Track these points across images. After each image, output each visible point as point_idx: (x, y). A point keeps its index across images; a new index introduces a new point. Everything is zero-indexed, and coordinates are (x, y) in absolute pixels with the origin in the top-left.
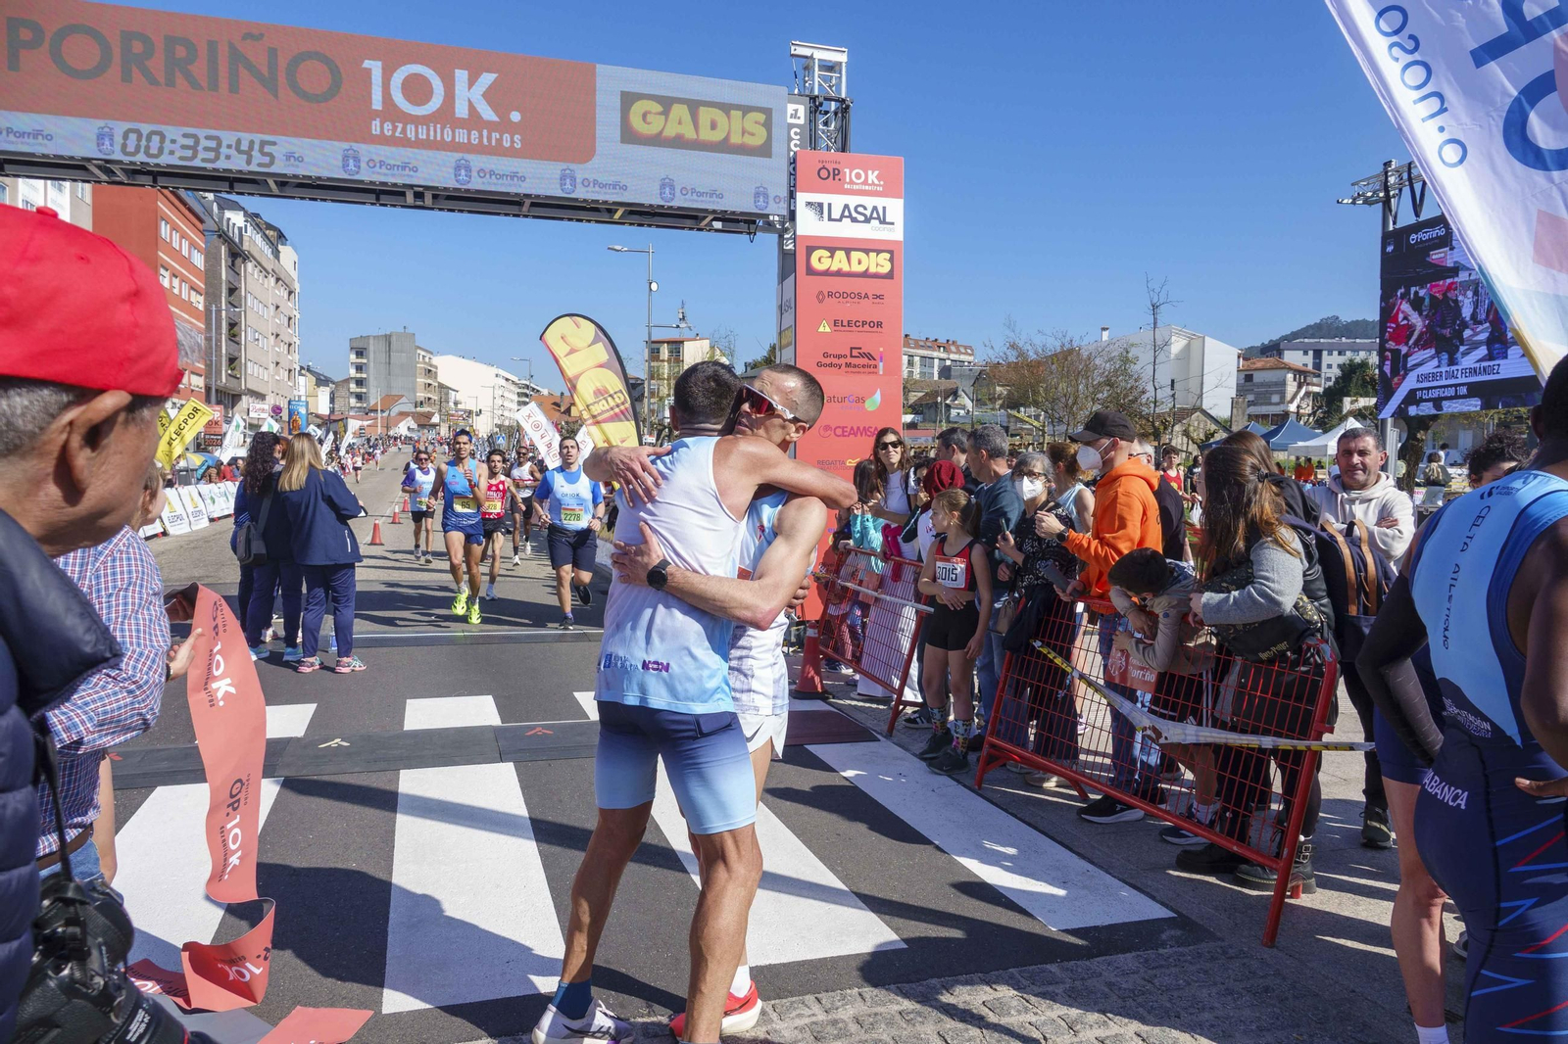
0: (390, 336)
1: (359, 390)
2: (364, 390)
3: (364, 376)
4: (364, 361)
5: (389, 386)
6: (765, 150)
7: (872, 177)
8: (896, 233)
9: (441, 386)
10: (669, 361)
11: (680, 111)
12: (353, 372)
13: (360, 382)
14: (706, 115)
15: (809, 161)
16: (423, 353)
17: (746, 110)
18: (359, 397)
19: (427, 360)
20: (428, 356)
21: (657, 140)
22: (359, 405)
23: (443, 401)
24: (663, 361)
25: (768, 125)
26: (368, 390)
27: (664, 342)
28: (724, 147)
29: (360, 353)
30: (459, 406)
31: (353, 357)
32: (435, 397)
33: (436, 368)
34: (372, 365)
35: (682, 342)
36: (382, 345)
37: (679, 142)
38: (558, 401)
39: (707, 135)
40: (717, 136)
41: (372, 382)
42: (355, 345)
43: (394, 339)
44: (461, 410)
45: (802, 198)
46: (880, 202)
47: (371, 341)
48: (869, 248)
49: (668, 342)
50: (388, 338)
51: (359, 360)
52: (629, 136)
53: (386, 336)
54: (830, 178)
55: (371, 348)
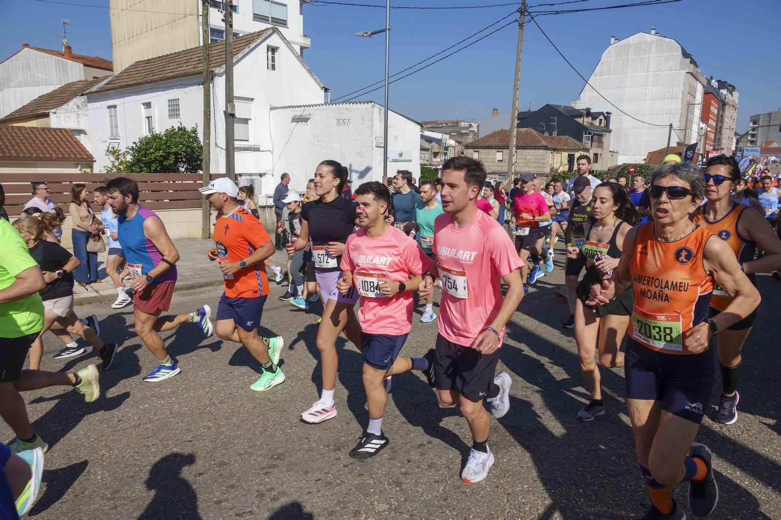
0: (771, 113)
1: (752, 139)
2: (755, 139)
3: (756, 132)
4: (757, 126)
5: (768, 137)
12: (750, 131)
13: (753, 136)
18: (752, 142)
26: (757, 139)
29: (754, 123)
31: (751, 124)
34: (760, 127)
36: (767, 118)
41: (759, 135)
42: (752, 119)
43: (773, 115)
47: (761, 117)
50: (770, 115)
51: (754, 126)
53: (769, 113)
55: (761, 120)
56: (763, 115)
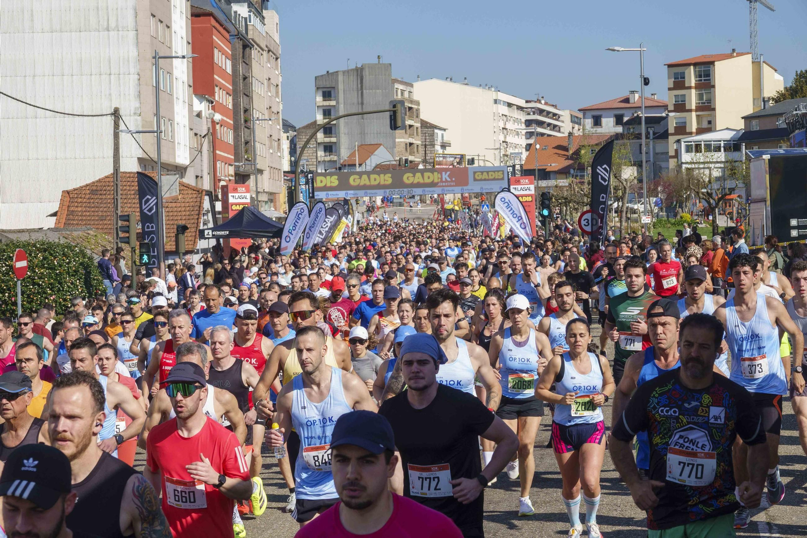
0: (362, 69)
1: (327, 140)
2: (334, 140)
3: (333, 121)
4: (333, 103)
5: (363, 133)
6: (503, 179)
7: (527, 181)
8: (533, 192)
9: (425, 125)
10: (697, 87)
11: (485, 174)
12: (320, 118)
13: (328, 130)
14: (490, 173)
15: (513, 179)
16: (401, 87)
17: (498, 171)
18: (329, 148)
19: (406, 95)
20: (409, 89)
21: (481, 180)
22: (328, 159)
23: (429, 144)
24: (690, 88)
25: (503, 174)
26: (339, 140)
27: (689, 65)
28: (494, 179)
29: (327, 95)
30: (448, 151)
31: (319, 99)
32: (417, 141)
33: (418, 103)
34: (341, 106)
35: (712, 63)
36: (353, 81)
37: (485, 180)
38: (565, 144)
39: (491, 177)
40: (492, 177)
41: (342, 128)
42: (322, 84)
43: (366, 73)
44: (451, 155)
45: (512, 187)
46: (528, 186)
47: (340, 78)
48: (526, 196)
49: (695, 65)
50: (359, 72)
51: (327, 103)
52: (475, 180)
53: (357, 69)
54: (518, 182)
55: (341, 87)
56: (344, 72)
